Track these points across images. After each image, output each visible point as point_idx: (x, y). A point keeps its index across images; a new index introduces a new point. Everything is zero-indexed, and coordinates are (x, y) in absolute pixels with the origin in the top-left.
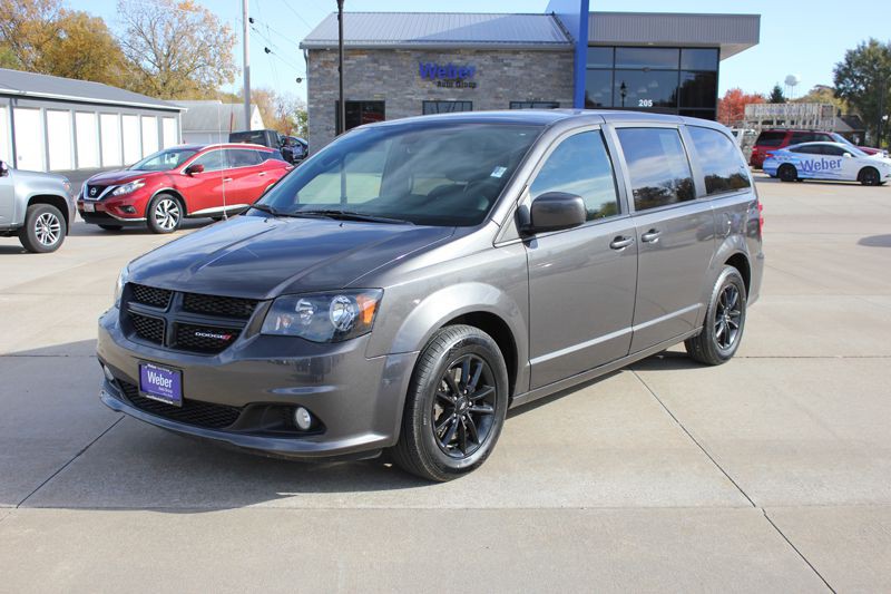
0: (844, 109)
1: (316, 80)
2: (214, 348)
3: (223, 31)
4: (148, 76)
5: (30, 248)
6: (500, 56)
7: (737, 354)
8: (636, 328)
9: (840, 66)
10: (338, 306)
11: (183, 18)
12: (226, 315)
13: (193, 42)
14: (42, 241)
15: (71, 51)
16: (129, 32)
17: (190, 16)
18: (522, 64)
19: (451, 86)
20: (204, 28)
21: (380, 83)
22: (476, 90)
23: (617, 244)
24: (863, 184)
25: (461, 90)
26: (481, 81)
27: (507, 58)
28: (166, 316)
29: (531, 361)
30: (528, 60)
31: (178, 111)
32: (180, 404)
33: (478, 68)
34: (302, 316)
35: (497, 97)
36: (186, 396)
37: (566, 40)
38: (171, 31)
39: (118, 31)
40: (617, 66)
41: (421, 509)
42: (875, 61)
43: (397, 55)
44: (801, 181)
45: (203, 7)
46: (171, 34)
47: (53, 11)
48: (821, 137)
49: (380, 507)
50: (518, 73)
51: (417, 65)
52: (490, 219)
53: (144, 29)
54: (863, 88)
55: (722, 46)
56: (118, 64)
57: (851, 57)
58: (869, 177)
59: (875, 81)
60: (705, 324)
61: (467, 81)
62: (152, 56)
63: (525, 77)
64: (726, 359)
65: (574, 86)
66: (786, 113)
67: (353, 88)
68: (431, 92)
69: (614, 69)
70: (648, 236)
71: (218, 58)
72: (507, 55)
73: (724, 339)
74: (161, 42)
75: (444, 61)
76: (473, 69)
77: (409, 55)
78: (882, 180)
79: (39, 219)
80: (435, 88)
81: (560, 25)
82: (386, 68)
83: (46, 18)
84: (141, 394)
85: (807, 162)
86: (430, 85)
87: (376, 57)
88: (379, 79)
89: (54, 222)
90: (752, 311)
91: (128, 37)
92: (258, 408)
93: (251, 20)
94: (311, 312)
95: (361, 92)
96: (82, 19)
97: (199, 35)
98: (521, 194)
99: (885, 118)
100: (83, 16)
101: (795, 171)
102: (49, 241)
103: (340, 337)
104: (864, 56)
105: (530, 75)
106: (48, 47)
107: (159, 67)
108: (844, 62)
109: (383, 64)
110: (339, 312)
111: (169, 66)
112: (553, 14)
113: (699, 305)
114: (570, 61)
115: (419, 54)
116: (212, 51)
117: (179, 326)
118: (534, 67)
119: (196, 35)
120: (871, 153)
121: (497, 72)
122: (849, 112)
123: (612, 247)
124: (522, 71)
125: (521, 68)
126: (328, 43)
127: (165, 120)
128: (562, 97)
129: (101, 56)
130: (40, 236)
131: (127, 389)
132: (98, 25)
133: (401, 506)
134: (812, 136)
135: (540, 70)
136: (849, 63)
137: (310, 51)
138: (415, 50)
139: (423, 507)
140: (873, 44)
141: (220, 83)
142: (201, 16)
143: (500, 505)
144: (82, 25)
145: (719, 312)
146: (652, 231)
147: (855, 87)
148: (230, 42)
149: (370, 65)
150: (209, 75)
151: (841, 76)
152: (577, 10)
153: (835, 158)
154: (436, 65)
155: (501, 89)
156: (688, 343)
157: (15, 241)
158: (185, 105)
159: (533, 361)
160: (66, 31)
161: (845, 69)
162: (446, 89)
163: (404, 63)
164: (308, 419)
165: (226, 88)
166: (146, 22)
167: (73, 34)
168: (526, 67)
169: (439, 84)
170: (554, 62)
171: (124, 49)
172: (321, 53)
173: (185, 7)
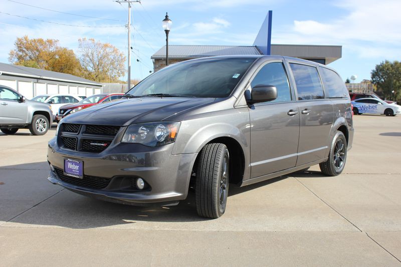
0: (375, 88)
2: (99, 150)
3: (121, 55)
4: (90, 73)
5: (34, 133)
7: (342, 172)
8: (299, 154)
9: (373, 71)
10: (159, 130)
11: (105, 50)
12: (105, 134)
13: (108, 59)
14: (38, 130)
15: (59, 62)
16: (83, 55)
17: (108, 50)
20: (113, 54)
23: (290, 113)
24: (387, 116)
28: (77, 136)
29: (251, 164)
31: (101, 86)
32: (82, 178)
34: (142, 135)
36: (85, 174)
38: (100, 55)
41: (195, 231)
42: (388, 69)
44: (360, 114)
45: (113, 46)
46: (100, 57)
47: (53, 48)
48: (368, 96)
49: (175, 230)
52: (232, 95)
53: (89, 55)
54: (383, 80)
55: (326, 58)
56: (78, 68)
57: (378, 68)
58: (389, 112)
59: (388, 77)
60: (329, 156)
62: (92, 65)
64: (338, 173)
66: (353, 87)
70: (304, 112)
71: (118, 66)
73: (338, 165)
74: (96, 59)
78: (394, 114)
79: (38, 121)
81: (258, 50)
83: (51, 50)
84: (65, 174)
85: (363, 106)
89: (44, 123)
90: (349, 154)
91: (83, 57)
92: (119, 178)
93: (131, 48)
94: (146, 134)
98: (247, 85)
99: (393, 92)
100: (65, 49)
101: (358, 110)
102: (41, 130)
103: (159, 145)
104: (383, 67)
106: (51, 61)
107: (95, 69)
108: (375, 69)
110: (159, 132)
111: (99, 69)
112: (256, 46)
113: (327, 147)
116: (116, 63)
117: (84, 141)
119: (110, 57)
120: (389, 103)
122: (377, 90)
123: (288, 114)
126: (163, 57)
127: (96, 89)
129: (71, 65)
130: (38, 128)
131: (59, 173)
132: (71, 53)
133: (186, 230)
134: (364, 96)
136: (377, 70)
137: (155, 60)
139: (197, 230)
140: (387, 62)
141: (119, 76)
142: (112, 50)
143: (235, 230)
144: (65, 53)
145: (335, 151)
146: (306, 110)
147: (380, 80)
148: (123, 60)
150: (115, 73)
151: (374, 75)
152: (266, 45)
153: (375, 105)
156: (321, 165)
157: (27, 131)
158: (104, 85)
159: (252, 164)
160: (58, 55)
161: (375, 73)
164: (143, 184)
165: (121, 79)
166: (90, 52)
167: (60, 56)
171: (81, 62)
172: (160, 61)
173: (106, 46)
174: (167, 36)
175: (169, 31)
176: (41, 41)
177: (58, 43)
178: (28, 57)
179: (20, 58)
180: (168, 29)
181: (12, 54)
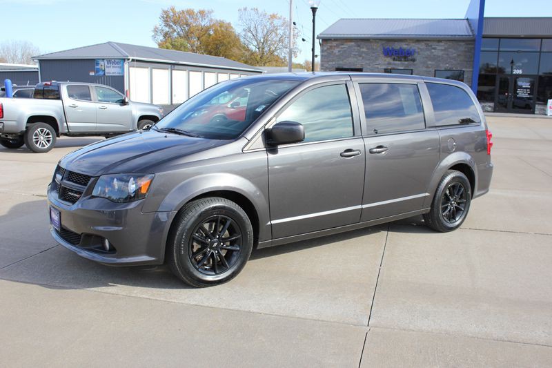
1: (326, 56)
4: (252, 54)
6: (430, 43)
7: (461, 227)
8: (365, 206)
11: (272, 23)
13: (277, 35)
15: (214, 39)
16: (244, 30)
17: (276, 22)
18: (443, 48)
19: (401, 60)
20: (283, 28)
21: (361, 58)
22: (415, 63)
23: (347, 154)
25: (406, 63)
26: (418, 58)
27: (434, 44)
29: (272, 222)
30: (446, 46)
31: (261, 72)
33: (417, 50)
35: (427, 67)
36: (62, 226)
37: (471, 34)
38: (265, 30)
39: (238, 29)
40: (501, 49)
43: (371, 42)
45: (283, 17)
46: (266, 32)
47: (207, 21)
50: (440, 53)
51: (382, 48)
53: (252, 29)
56: (237, 47)
60: (432, 206)
61: (410, 58)
62: (255, 43)
63: (445, 56)
65: (473, 61)
67: (345, 61)
68: (389, 64)
69: (499, 51)
70: (376, 150)
72: (435, 43)
73: (452, 217)
74: (260, 35)
75: (397, 46)
76: (414, 51)
77: (378, 42)
80: (392, 61)
81: (470, 25)
82: (364, 50)
83: (203, 24)
86: (389, 60)
87: (359, 43)
88: (360, 56)
91: (243, 33)
92: (87, 236)
93: (294, 23)
95: (350, 63)
96: (221, 24)
97: (280, 32)
98: (271, 120)
100: (221, 22)
105: (447, 55)
106: (204, 38)
107: (259, 49)
109: (363, 48)
111: (264, 48)
112: (467, 19)
113: (427, 194)
114: (473, 46)
115: (384, 42)
118: (450, 50)
119: (278, 32)
121: (428, 53)
123: (342, 156)
124: (442, 52)
125: (442, 50)
126: (332, 36)
128: (466, 67)
129: (229, 43)
132: (229, 27)
135: (454, 51)
137: (323, 40)
138: (381, 39)
142: (282, 21)
144: (221, 27)
145: (446, 199)
146: (379, 147)
149: (356, 48)
154: (393, 48)
155: (430, 62)
158: (265, 70)
160: (213, 30)
162: (398, 62)
163: (375, 47)
166: (253, 26)
167: (216, 32)
168: (445, 50)
169: (394, 59)
170: (462, 47)
171: (242, 39)
172: (329, 42)
173: (273, 17)
174: (314, 15)
175: (316, 8)
176: (190, 12)
177: (213, 14)
178: (175, 33)
179: (166, 35)
180: (315, 6)
181: (156, 30)
